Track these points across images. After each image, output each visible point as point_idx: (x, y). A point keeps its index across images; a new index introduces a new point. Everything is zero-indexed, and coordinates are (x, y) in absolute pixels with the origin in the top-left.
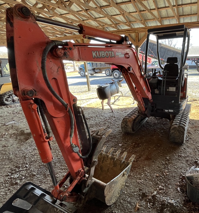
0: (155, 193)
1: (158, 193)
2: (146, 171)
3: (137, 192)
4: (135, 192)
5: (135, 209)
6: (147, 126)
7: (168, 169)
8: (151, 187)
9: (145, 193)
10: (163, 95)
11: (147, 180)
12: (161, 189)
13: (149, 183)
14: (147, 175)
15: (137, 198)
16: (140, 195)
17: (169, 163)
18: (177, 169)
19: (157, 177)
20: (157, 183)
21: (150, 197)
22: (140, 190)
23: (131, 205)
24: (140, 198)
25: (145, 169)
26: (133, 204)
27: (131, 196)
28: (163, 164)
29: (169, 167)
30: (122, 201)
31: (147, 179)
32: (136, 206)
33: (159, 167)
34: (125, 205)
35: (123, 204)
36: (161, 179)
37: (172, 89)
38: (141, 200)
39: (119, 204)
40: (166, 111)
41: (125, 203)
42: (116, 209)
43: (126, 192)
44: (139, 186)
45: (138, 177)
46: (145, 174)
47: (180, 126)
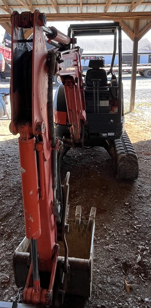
0: (139, 257)
1: (143, 257)
2: (109, 230)
3: (114, 264)
4: (111, 266)
5: (126, 291)
6: (71, 163)
7: (136, 219)
8: (128, 251)
9: (126, 262)
10: (97, 112)
11: (117, 243)
12: (143, 250)
13: (122, 245)
14: (113, 235)
15: (119, 274)
16: (119, 267)
17: (132, 210)
18: (147, 216)
19: (128, 234)
20: (133, 243)
21: (136, 266)
22: (116, 260)
23: (118, 286)
24: (123, 272)
25: (105, 227)
26: (119, 284)
27: (109, 273)
28: (125, 214)
29: (136, 217)
30: (100, 285)
31: (117, 241)
32: (125, 285)
33: (123, 219)
34: (110, 290)
35: (105, 290)
36: (135, 236)
37: (105, 103)
38: (126, 274)
39: (99, 292)
40: (104, 135)
41: (107, 287)
42: (99, 300)
43: (98, 271)
44: (112, 255)
45: (102, 242)
46: (109, 234)
47: (129, 155)
